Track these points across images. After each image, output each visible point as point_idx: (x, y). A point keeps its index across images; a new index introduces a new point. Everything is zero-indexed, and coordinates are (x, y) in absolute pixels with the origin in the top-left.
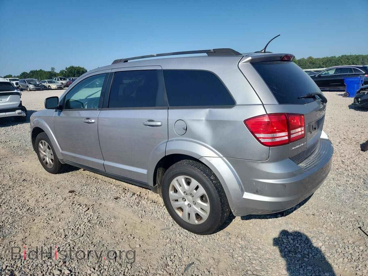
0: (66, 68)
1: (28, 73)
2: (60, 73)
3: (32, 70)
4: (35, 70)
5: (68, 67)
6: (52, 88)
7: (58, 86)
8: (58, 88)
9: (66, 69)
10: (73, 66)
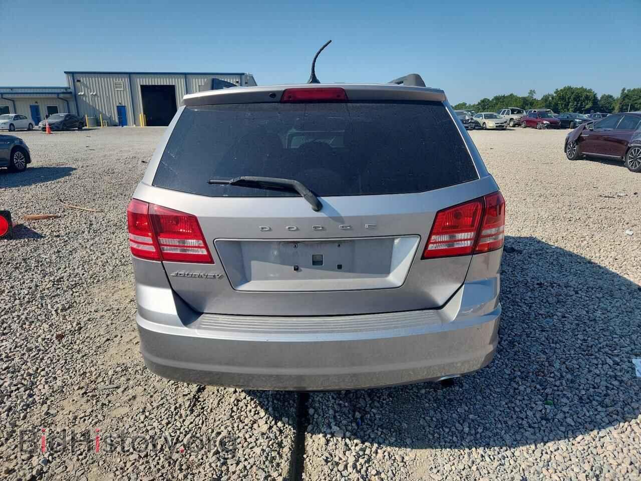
0: (555, 91)
1: (491, 100)
2: (542, 99)
3: (498, 95)
4: (503, 95)
5: (560, 88)
6: (488, 127)
7: (498, 123)
8: (497, 126)
9: (555, 93)
10: (570, 87)
